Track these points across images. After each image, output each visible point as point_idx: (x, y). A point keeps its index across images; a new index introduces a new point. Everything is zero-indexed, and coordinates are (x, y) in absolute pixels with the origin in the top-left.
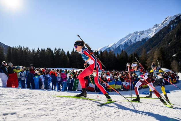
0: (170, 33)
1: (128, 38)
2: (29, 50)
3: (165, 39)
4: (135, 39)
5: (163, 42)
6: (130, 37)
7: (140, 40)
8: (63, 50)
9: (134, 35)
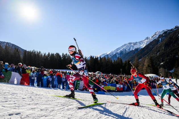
0: (159, 45)
1: (123, 48)
2: (41, 54)
3: (154, 50)
4: (129, 48)
5: (152, 52)
6: (125, 46)
9: (128, 45)
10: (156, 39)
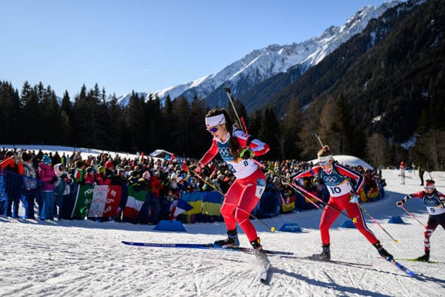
0: (369, 54)
1: (250, 64)
3: (353, 72)
4: (269, 66)
5: (347, 80)
6: (257, 58)
7: (285, 71)
8: (49, 91)
9: (268, 54)
10: (359, 34)
